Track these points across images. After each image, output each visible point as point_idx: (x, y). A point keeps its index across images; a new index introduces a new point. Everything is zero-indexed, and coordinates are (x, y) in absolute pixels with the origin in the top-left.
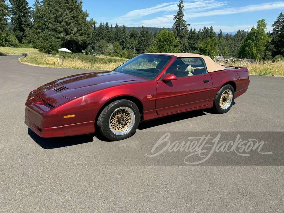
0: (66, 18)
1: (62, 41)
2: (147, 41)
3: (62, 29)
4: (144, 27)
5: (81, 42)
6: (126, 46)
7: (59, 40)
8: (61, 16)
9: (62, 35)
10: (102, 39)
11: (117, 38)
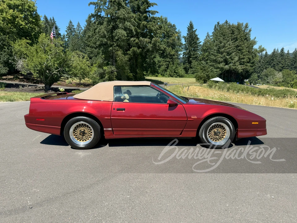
0: (228, 49)
1: (220, 71)
3: (222, 59)
5: (240, 71)
7: (218, 70)
8: (224, 47)
9: (221, 65)
10: (274, 66)
11: (294, 65)
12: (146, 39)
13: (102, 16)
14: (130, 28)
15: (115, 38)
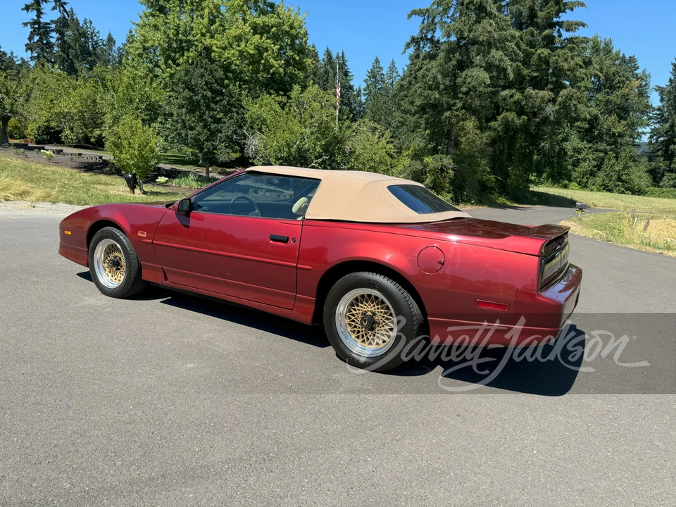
12: (541, 93)
13: (436, 39)
14: (502, 63)
15: (460, 88)
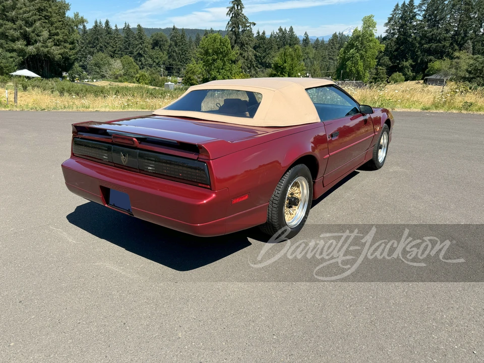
0: (24, 13)
1: (19, 56)
2: (184, 53)
3: (19, 34)
4: (177, 29)
5: (58, 57)
6: (147, 62)
7: (14, 54)
8: (14, 9)
9: (20, 44)
10: (101, 50)
11: (128, 49)
